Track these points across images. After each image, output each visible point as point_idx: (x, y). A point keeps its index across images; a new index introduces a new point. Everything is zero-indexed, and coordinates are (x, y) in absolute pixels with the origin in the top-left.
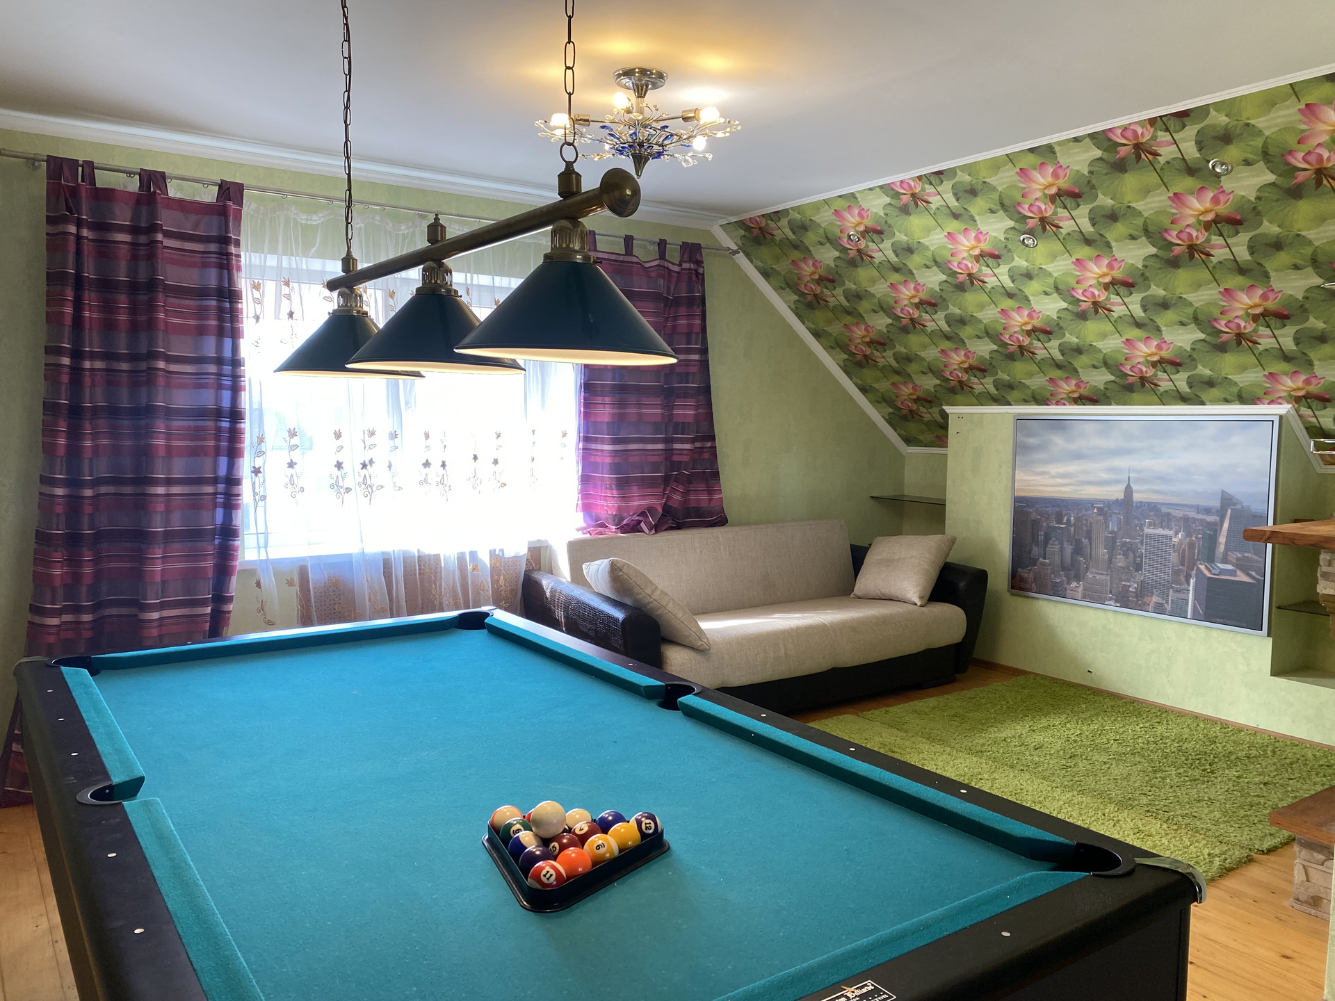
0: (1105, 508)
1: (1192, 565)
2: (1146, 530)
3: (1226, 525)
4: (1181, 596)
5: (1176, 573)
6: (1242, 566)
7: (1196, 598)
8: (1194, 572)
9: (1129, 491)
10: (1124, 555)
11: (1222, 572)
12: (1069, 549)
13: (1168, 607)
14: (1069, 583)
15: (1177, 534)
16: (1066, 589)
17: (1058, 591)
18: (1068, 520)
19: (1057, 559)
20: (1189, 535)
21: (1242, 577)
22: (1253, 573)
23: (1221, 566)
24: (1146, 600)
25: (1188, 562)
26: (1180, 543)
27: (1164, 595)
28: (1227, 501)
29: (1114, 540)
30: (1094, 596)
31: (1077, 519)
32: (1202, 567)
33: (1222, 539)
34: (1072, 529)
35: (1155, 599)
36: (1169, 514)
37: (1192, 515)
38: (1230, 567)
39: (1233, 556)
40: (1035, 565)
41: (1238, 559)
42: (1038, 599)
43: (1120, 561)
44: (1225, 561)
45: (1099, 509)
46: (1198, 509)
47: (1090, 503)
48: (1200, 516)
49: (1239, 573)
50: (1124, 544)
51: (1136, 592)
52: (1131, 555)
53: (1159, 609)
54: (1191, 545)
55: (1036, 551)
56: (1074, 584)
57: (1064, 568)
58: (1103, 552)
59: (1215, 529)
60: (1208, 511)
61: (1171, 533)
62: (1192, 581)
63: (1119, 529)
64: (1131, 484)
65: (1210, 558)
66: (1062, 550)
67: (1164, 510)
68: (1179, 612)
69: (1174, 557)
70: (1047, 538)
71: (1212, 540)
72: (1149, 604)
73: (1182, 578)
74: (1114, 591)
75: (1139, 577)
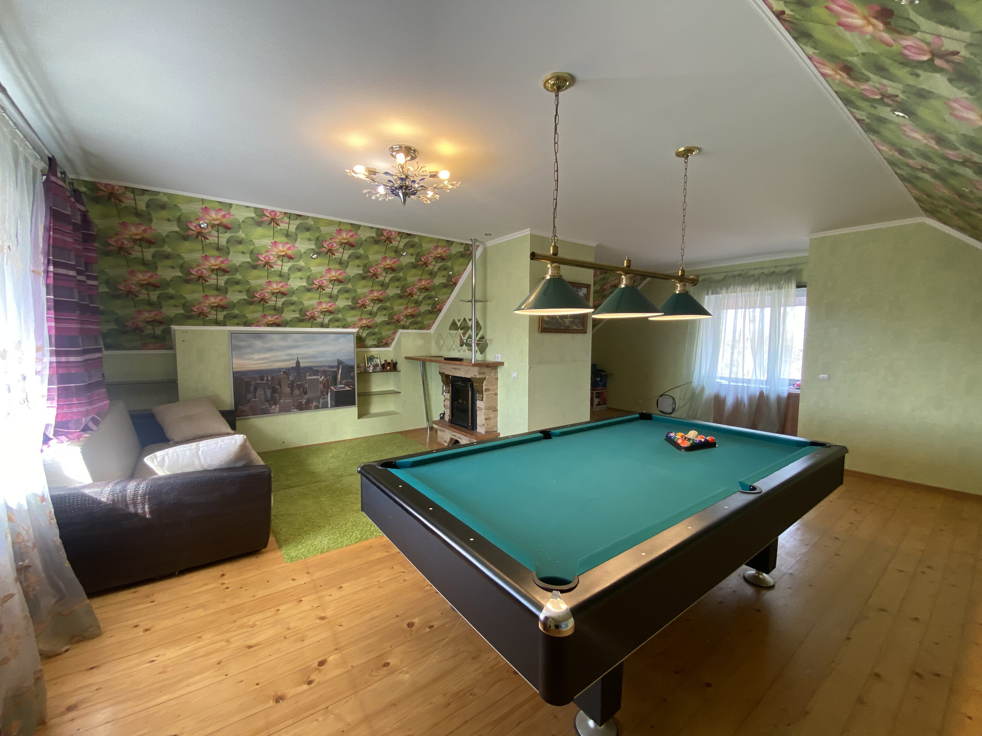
0: (287, 372)
1: (328, 387)
2: (308, 378)
3: (340, 371)
4: (325, 400)
5: (322, 392)
6: (347, 384)
7: (331, 399)
8: (329, 390)
9: (298, 363)
10: (298, 389)
11: (340, 388)
12: (269, 392)
13: (321, 406)
14: (270, 407)
15: (321, 377)
16: (269, 410)
17: (265, 412)
18: (267, 379)
19: (263, 397)
20: (326, 377)
21: (347, 388)
22: (351, 386)
23: (340, 386)
24: (311, 405)
25: (326, 386)
26: (323, 380)
27: (319, 402)
28: (340, 362)
29: (292, 384)
30: (285, 410)
31: (272, 378)
32: (332, 388)
33: (339, 376)
34: (270, 383)
35: (314, 404)
36: (317, 370)
37: (327, 369)
38: (343, 386)
39: (344, 382)
40: (250, 403)
41: (346, 383)
42: (251, 418)
43: (297, 392)
44: (341, 384)
45: (284, 372)
46: (329, 367)
47: (279, 370)
48: (330, 369)
49: (346, 387)
50: (297, 385)
51: (306, 403)
52: (302, 389)
53: (317, 408)
54: (327, 381)
55: (249, 396)
56: (274, 407)
57: (267, 400)
58: (288, 390)
59: (336, 373)
60: (333, 367)
61: (319, 377)
62: (329, 394)
63: (295, 379)
64: (299, 360)
65: (335, 384)
66: (265, 393)
67: (315, 369)
68: (325, 406)
69: (321, 386)
70: (255, 389)
71: (336, 378)
72: (312, 407)
73: (325, 394)
74: (295, 405)
75: (306, 397)
